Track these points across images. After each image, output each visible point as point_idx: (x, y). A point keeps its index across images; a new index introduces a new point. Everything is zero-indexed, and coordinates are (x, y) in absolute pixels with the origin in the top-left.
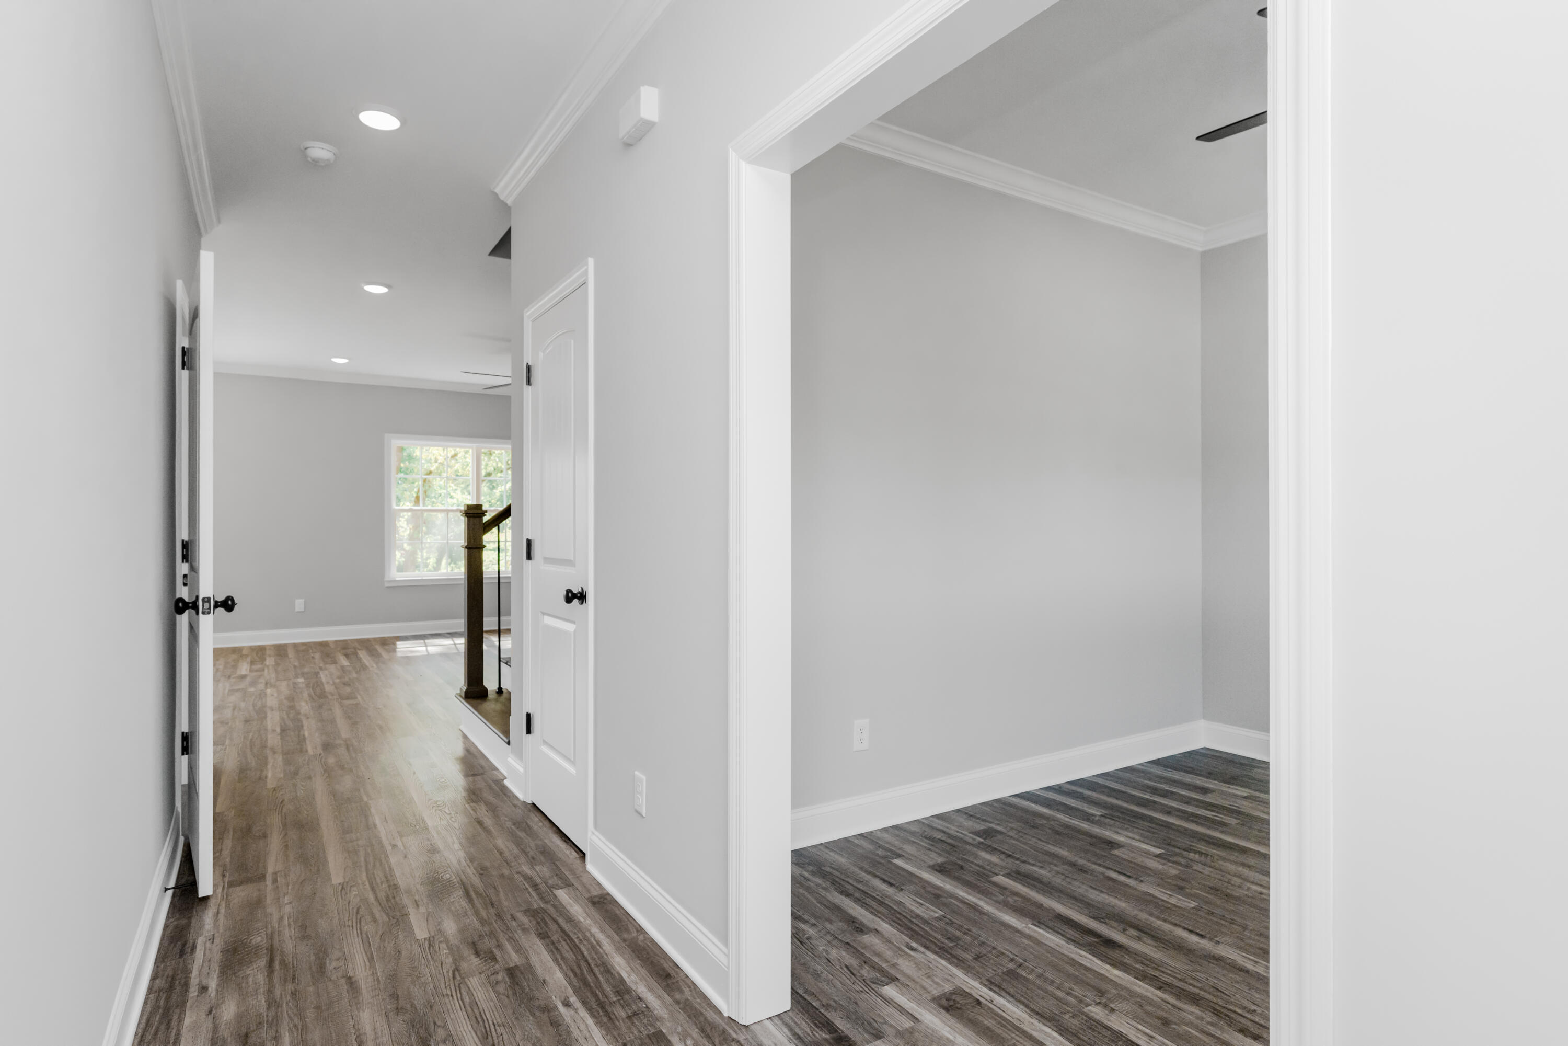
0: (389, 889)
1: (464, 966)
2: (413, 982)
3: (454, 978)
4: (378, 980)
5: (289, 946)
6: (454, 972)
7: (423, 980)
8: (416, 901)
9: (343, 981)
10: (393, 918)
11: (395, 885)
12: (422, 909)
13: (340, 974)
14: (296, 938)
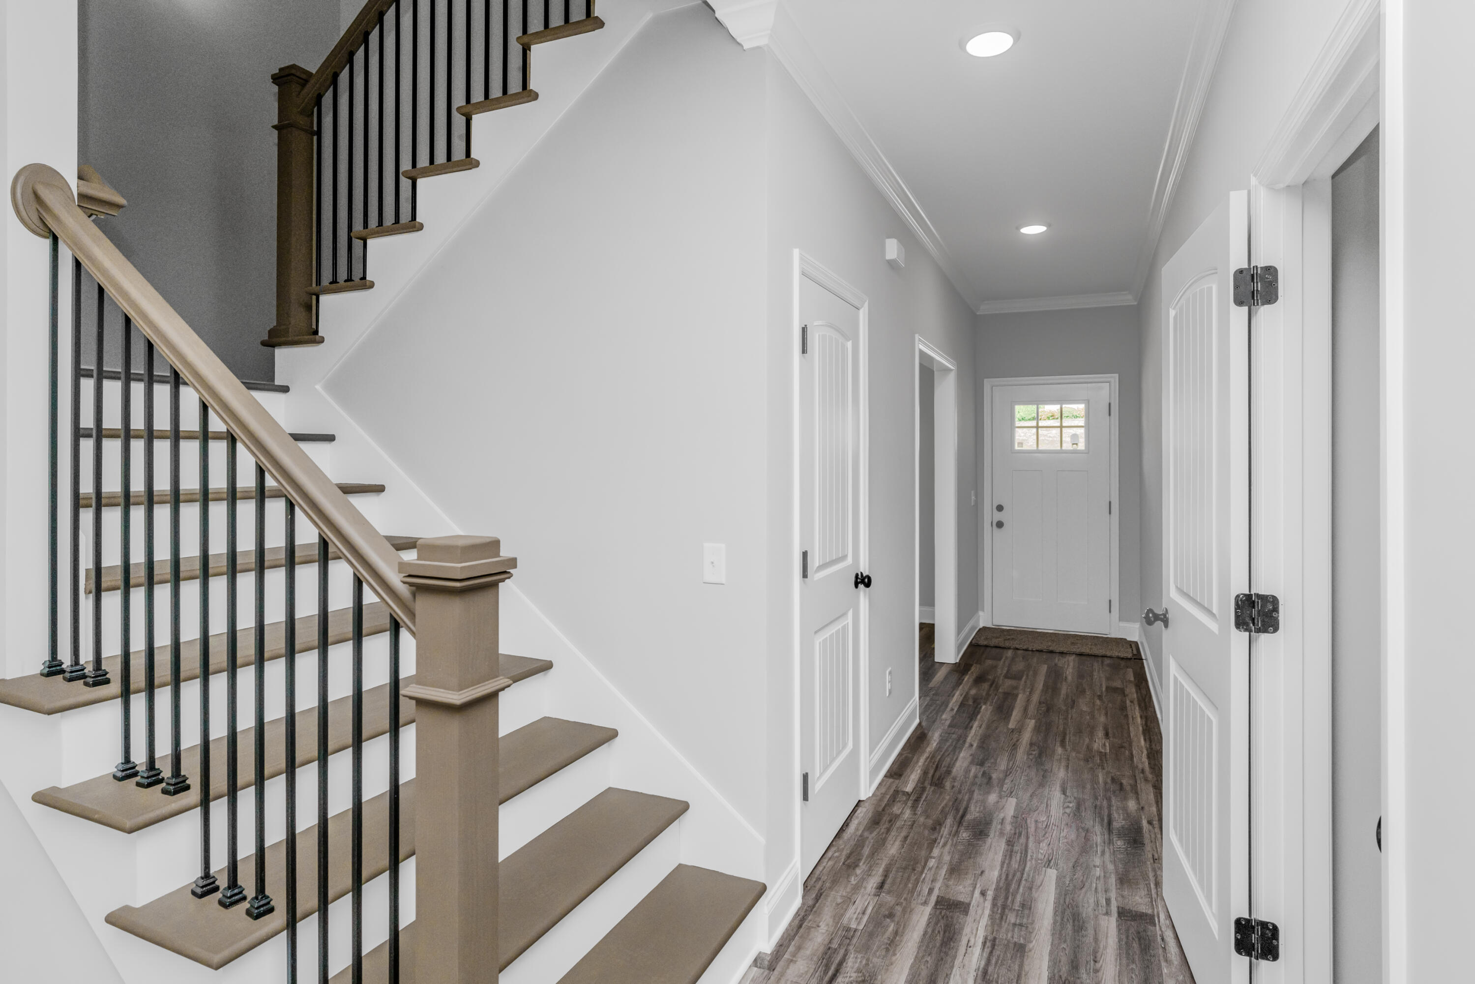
0: (1014, 843)
1: (1001, 776)
2: (1032, 779)
3: (1011, 773)
4: (1049, 787)
5: (1098, 829)
6: (1009, 775)
7: (1026, 778)
8: (1002, 824)
9: (1068, 794)
10: (1024, 818)
11: (1008, 845)
12: (1002, 815)
13: (1069, 799)
14: (1092, 832)
